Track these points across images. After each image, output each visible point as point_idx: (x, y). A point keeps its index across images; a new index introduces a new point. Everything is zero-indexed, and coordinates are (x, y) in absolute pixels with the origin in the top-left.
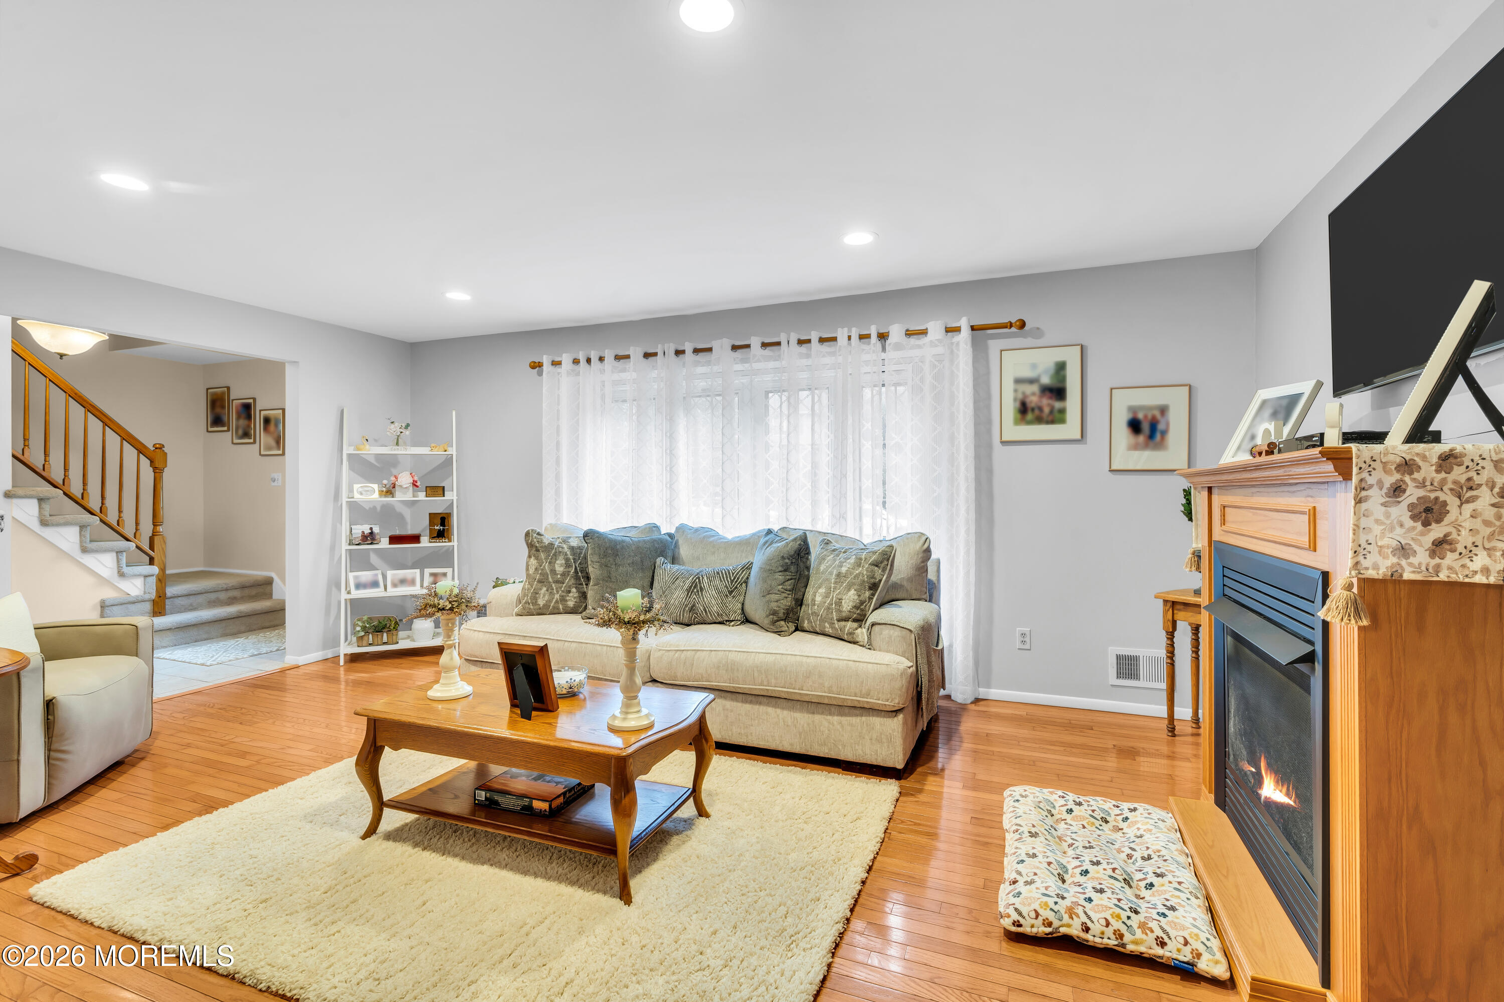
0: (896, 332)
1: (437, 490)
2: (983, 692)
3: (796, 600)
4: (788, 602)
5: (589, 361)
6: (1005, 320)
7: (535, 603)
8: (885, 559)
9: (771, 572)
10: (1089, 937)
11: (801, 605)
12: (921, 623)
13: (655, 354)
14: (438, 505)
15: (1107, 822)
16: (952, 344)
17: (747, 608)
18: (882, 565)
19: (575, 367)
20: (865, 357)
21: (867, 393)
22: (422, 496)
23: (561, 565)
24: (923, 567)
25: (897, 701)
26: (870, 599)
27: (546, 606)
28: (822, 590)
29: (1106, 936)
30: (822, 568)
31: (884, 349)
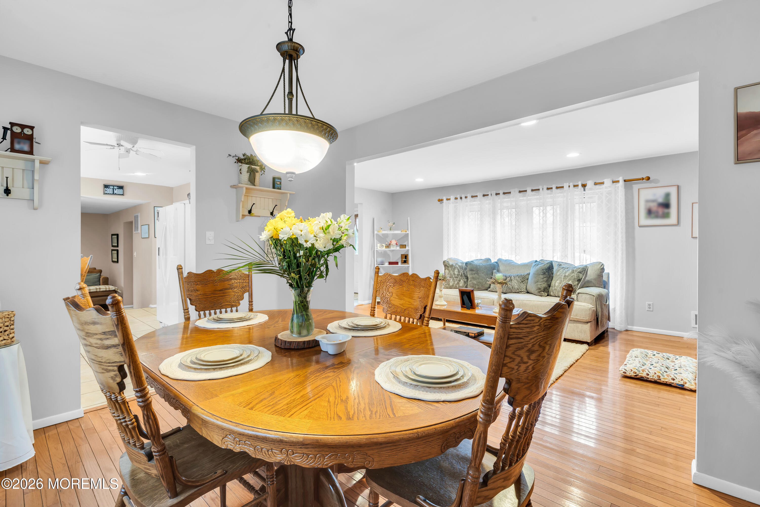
0: (590, 184)
1: (403, 246)
2: (630, 327)
3: (548, 285)
4: (545, 285)
5: (461, 198)
6: (640, 177)
7: (449, 285)
8: (584, 270)
9: (538, 274)
10: (649, 377)
11: (550, 287)
12: (598, 293)
13: (488, 195)
14: (403, 251)
15: (669, 359)
16: (616, 187)
17: (528, 288)
18: (583, 273)
19: (455, 200)
20: (576, 193)
21: (577, 207)
22: (398, 248)
23: (457, 272)
24: (601, 275)
25: (587, 318)
26: (578, 285)
27: (453, 286)
28: (558, 281)
29: (654, 377)
30: (558, 274)
31: (584, 190)
